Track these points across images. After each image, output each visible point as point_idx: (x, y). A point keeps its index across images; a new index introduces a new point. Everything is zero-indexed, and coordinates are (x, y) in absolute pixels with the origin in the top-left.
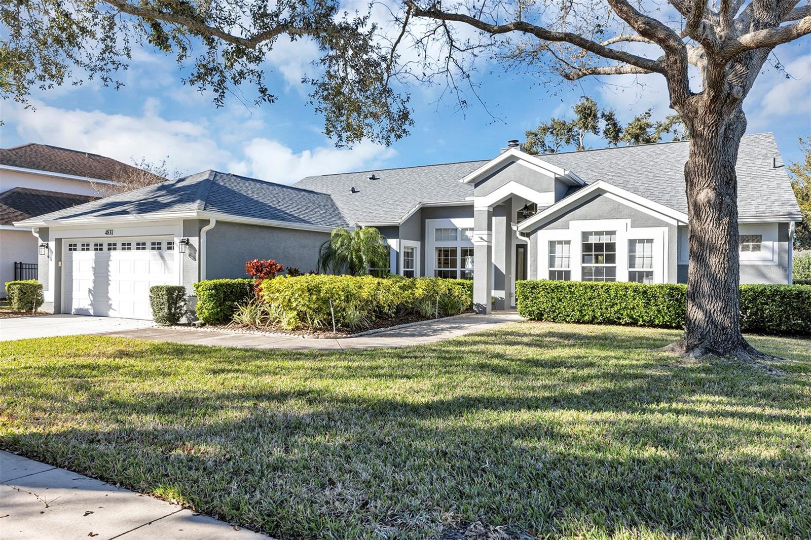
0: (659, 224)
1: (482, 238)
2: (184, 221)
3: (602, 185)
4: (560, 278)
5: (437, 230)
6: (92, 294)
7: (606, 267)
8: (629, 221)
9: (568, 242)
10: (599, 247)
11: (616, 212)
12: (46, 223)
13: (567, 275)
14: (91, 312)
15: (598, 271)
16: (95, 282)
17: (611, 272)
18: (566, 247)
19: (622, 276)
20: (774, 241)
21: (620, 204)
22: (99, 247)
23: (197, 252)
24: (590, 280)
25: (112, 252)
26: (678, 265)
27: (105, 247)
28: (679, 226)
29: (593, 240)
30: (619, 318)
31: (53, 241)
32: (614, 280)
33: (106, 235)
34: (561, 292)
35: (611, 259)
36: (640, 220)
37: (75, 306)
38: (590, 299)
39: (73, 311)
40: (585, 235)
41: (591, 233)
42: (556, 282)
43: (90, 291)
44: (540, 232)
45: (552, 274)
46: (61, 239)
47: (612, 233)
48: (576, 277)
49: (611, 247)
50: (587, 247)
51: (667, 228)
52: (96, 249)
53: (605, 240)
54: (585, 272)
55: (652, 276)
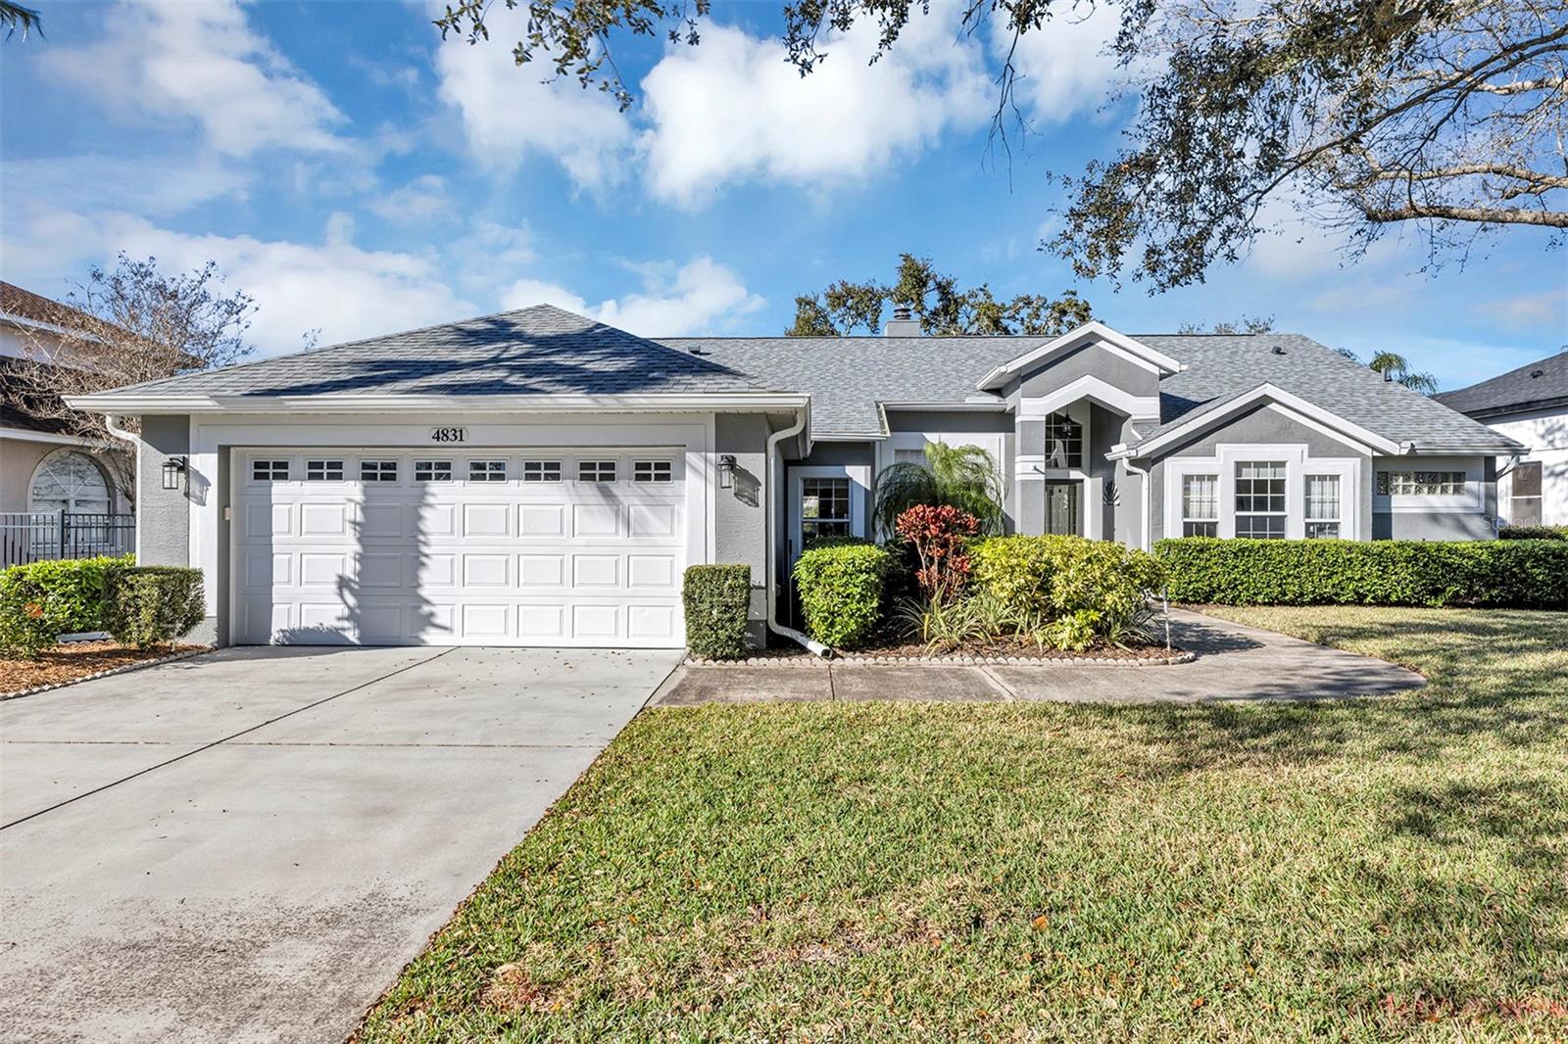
0: (1347, 452)
1: (1035, 468)
2: (717, 414)
3: (1270, 390)
4: (1200, 533)
5: (897, 451)
6: (353, 592)
7: (1270, 517)
8: (1306, 446)
9: (1213, 478)
10: (1261, 485)
11: (1287, 432)
12: (221, 403)
13: (1211, 529)
14: (352, 636)
15: (1260, 523)
16: (361, 558)
17: (1279, 524)
18: (1206, 484)
19: (1295, 532)
20: (1480, 481)
21: (1292, 421)
22: (381, 472)
23: (762, 489)
24: (1264, 536)
25: (435, 487)
26: (1373, 514)
27: (406, 472)
28: (1374, 457)
29: (1250, 475)
30: (1337, 594)
31: (210, 451)
32: (1282, 536)
33: (435, 442)
34: (1249, 556)
35: (1278, 504)
36: (1321, 447)
37: (282, 621)
38: (1296, 566)
39: (275, 636)
40: (1240, 466)
41: (1247, 464)
42: (1196, 540)
43: (343, 583)
44: (1168, 461)
45: (1188, 529)
46: (229, 447)
47: (1282, 464)
48: (1227, 532)
49: (1278, 486)
50: (1242, 486)
51: (1359, 459)
52: (365, 477)
53: (1268, 475)
54: (1241, 524)
55: (1337, 528)
